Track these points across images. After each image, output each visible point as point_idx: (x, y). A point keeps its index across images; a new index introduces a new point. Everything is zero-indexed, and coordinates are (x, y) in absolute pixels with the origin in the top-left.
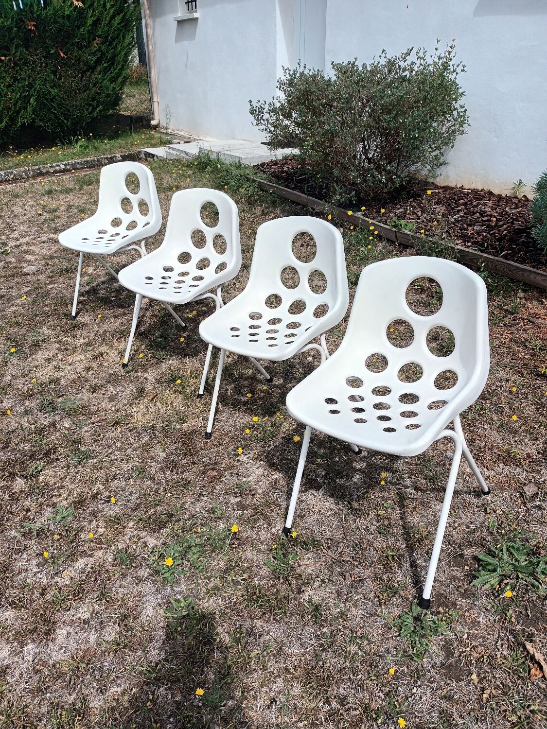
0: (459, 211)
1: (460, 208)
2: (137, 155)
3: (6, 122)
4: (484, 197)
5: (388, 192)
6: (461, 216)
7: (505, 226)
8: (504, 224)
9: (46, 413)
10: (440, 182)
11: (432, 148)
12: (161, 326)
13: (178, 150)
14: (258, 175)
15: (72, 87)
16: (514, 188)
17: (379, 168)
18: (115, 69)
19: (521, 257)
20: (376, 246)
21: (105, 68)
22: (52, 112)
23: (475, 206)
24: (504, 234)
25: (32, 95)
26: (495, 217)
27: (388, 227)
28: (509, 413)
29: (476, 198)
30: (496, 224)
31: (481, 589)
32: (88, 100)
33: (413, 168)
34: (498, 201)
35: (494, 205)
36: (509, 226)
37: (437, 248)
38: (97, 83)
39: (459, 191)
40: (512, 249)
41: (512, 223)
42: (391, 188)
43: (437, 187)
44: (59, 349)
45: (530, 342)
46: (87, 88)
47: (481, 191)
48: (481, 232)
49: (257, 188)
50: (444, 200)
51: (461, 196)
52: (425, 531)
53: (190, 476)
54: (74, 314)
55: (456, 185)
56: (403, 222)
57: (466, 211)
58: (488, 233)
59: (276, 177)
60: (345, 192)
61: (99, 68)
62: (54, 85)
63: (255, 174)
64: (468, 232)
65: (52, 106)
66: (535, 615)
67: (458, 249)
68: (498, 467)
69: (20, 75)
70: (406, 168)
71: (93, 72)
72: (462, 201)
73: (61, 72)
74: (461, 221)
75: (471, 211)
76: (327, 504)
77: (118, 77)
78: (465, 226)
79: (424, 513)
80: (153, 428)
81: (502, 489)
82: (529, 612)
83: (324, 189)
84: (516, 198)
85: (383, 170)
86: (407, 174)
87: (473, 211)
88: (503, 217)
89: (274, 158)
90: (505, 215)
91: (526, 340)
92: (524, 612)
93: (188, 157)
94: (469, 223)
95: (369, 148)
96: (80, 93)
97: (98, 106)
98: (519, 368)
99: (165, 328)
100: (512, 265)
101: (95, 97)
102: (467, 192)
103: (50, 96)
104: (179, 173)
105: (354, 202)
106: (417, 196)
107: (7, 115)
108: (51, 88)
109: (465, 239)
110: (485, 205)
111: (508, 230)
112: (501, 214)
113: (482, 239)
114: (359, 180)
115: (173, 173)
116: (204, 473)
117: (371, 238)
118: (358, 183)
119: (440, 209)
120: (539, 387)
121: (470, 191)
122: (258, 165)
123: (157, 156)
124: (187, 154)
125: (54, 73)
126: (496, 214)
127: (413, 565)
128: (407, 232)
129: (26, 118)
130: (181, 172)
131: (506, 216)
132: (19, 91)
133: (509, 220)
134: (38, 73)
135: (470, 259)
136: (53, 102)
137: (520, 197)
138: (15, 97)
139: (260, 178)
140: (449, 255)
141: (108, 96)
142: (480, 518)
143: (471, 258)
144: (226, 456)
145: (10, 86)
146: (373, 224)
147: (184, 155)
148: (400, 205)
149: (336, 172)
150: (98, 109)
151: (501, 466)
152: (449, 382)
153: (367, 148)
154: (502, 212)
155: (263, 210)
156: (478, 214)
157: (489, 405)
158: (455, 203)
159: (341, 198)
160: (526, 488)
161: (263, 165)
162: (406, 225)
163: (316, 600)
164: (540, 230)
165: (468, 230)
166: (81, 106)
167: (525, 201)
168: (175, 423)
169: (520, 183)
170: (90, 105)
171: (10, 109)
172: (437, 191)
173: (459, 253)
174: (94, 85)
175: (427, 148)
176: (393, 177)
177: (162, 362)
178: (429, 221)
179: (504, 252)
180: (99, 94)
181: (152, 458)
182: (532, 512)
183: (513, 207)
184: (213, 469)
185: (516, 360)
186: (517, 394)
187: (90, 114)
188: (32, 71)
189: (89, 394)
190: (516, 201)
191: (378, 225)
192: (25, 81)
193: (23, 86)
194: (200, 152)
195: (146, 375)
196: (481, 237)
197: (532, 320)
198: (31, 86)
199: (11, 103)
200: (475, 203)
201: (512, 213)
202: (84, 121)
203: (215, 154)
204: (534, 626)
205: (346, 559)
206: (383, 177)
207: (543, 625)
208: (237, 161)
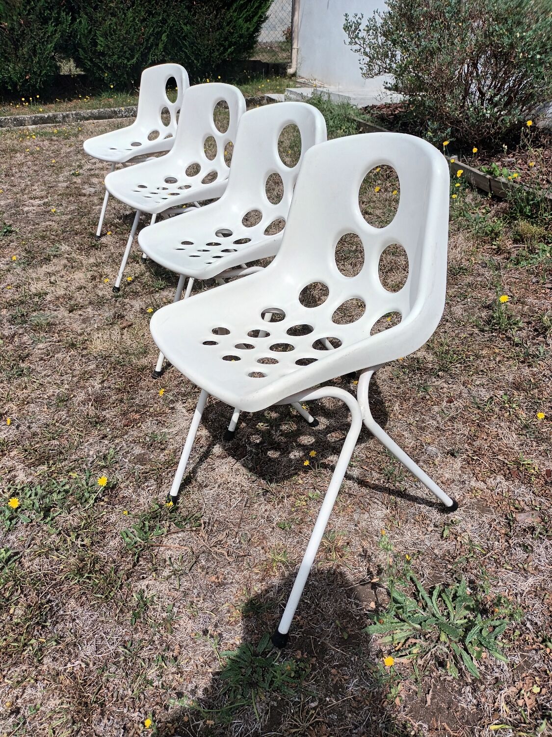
2: (260, 101)
3: (137, 58)
9: (13, 324)
15: (205, 24)
18: (252, 8)
21: (242, 6)
22: (183, 51)
25: (165, 32)
27: (482, 174)
32: (220, 40)
38: (231, 21)
42: (501, 128)
44: (65, 266)
46: (220, 27)
53: (109, 415)
54: (98, 234)
59: (381, 118)
61: (235, 5)
62: (187, 22)
63: (360, 115)
65: (183, 43)
66: (436, 704)
68: (495, 479)
69: (156, 9)
71: (228, 9)
73: (196, 9)
76: (239, 479)
77: (253, 16)
79: (356, 517)
80: (106, 357)
81: (484, 510)
92: (421, 695)
96: (213, 32)
97: (230, 47)
101: (228, 38)
103: (182, 33)
107: (138, 51)
108: (185, 24)
116: (126, 415)
117: (458, 185)
122: (367, 107)
125: (189, 8)
129: (157, 55)
132: (152, 26)
134: (173, 9)
136: (185, 40)
138: (148, 33)
141: (241, 36)
142: (430, 541)
145: (144, 20)
150: (229, 50)
151: (500, 478)
157: (521, 397)
159: (434, 135)
160: (521, 517)
161: (373, 106)
166: (212, 46)
170: (222, 45)
171: (142, 44)
174: (228, 24)
177: (157, 291)
180: (232, 34)
182: (513, 551)
184: (138, 412)
187: (220, 54)
188: (167, 6)
189: (66, 314)
191: (467, 169)
192: (159, 15)
193: (157, 22)
194: (313, 93)
195: (134, 302)
198: (164, 21)
199: (143, 38)
202: (214, 62)
203: (326, 96)
204: (429, 722)
205: (219, 551)
206: (489, 112)
207: (443, 724)
208: (346, 101)
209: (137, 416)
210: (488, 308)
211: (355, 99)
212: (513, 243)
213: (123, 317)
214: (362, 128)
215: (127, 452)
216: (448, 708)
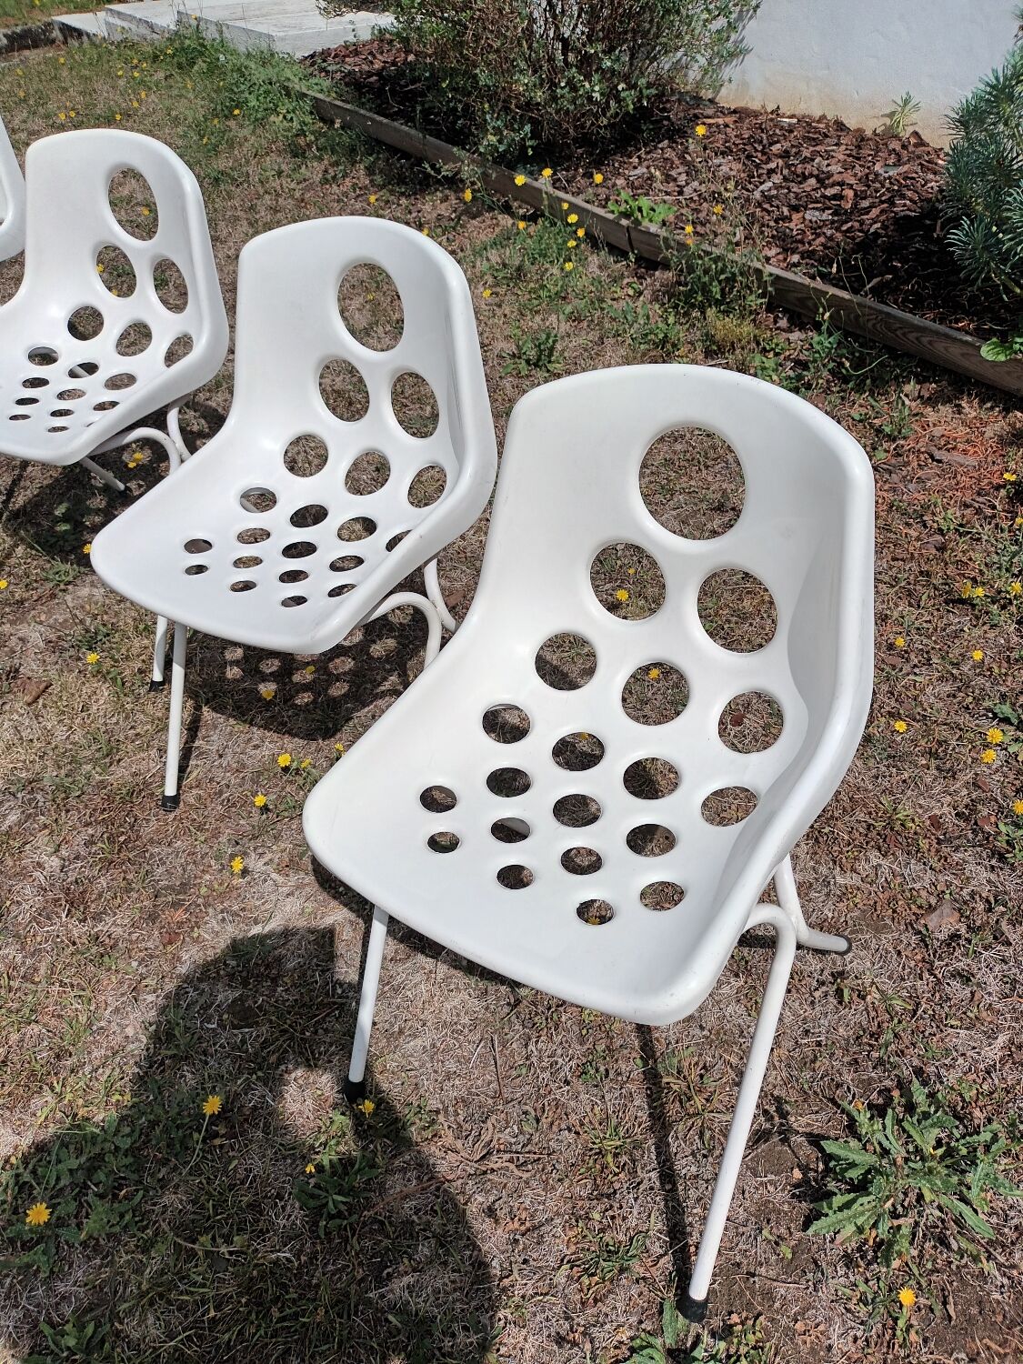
0: (771, 172)
1: (772, 165)
2: (44, 32)
4: (826, 136)
5: (611, 126)
6: (777, 187)
7: (875, 212)
8: (872, 206)
10: (728, 99)
11: (709, 11)
12: (69, 489)
13: (131, 18)
14: (314, 80)
16: (892, 115)
17: (586, 63)
19: (912, 292)
20: (583, 261)
23: (806, 161)
24: (872, 230)
26: (851, 186)
27: (611, 216)
28: (888, 705)
29: (809, 138)
30: (855, 205)
31: (832, 1241)
33: (666, 63)
34: (859, 147)
35: (849, 156)
36: (882, 211)
37: (723, 271)
39: (772, 120)
40: (893, 270)
41: (891, 202)
42: (617, 114)
43: (722, 112)
45: (934, 514)
47: (819, 122)
48: (820, 227)
49: (311, 113)
50: (737, 145)
51: (775, 134)
52: (697, 1064)
53: (116, 925)
55: (763, 107)
56: (645, 202)
57: (786, 172)
58: (837, 229)
59: (355, 85)
60: (509, 126)
63: (306, 77)
64: (792, 225)
66: (963, 1313)
67: (771, 275)
68: (867, 860)
70: (651, 63)
72: (778, 146)
74: (776, 197)
75: (799, 171)
78: (785, 210)
80: (32, 784)
81: (877, 926)
82: (951, 1309)
83: (459, 118)
84: (897, 137)
85: (596, 71)
86: (652, 78)
87: (803, 173)
88: (869, 186)
89: (351, 39)
90: (873, 182)
91: (926, 507)
92: (938, 1308)
93: (155, 36)
94: (794, 202)
95: (563, 11)
98: (909, 584)
99: (76, 495)
100: (895, 317)
102: (790, 125)
104: (134, 78)
105: (530, 153)
106: (677, 134)
109: (786, 243)
110: (828, 156)
111: (883, 222)
112: (865, 180)
113: (822, 245)
114: (539, 96)
115: (120, 77)
116: (153, 918)
117: (572, 243)
118: (538, 104)
119: (728, 166)
120: (957, 635)
121: (795, 121)
122: (312, 56)
123: (88, 35)
124: (151, 27)
126: (852, 181)
127: (668, 1176)
128: (654, 228)
130: (136, 74)
131: (878, 185)
133: (883, 194)
135: (799, 299)
137: (905, 134)
139: (320, 88)
140: (750, 288)
143: (800, 295)
144: (213, 862)
146: (574, 208)
147: (144, 31)
148: (639, 157)
149: (484, 78)
151: (874, 857)
152: (751, 625)
153: (558, 10)
154: (867, 175)
155: (326, 171)
156: (813, 181)
158: (764, 153)
159: (500, 142)
160: (932, 921)
161: (325, 54)
162: (653, 210)
163: (420, 1304)
164: (966, 235)
165: (791, 220)
167: (916, 146)
168: (89, 767)
169: (906, 102)
172: (720, 121)
173: (773, 284)
175: (698, 10)
176: (620, 88)
177: (65, 591)
178: (705, 200)
179: (875, 281)
181: (23, 874)
182: (948, 989)
183: (891, 162)
184: (176, 905)
185: (902, 560)
186: (906, 652)
190: (895, 145)
191: (588, 211)
194: (179, 22)
195: (24, 630)
196: (822, 239)
197: (938, 455)
200: (806, 153)
201: (890, 178)
203: (213, 28)
204: (964, 1347)
205: (498, 1165)
206: (597, 88)
207: (984, 1341)
208: (264, 46)
209: (180, 915)
210: (719, 509)
211: (282, 39)
212: (706, 357)
213: (17, 671)
214: (338, 121)
215: (205, 1007)
216: (980, 1313)
